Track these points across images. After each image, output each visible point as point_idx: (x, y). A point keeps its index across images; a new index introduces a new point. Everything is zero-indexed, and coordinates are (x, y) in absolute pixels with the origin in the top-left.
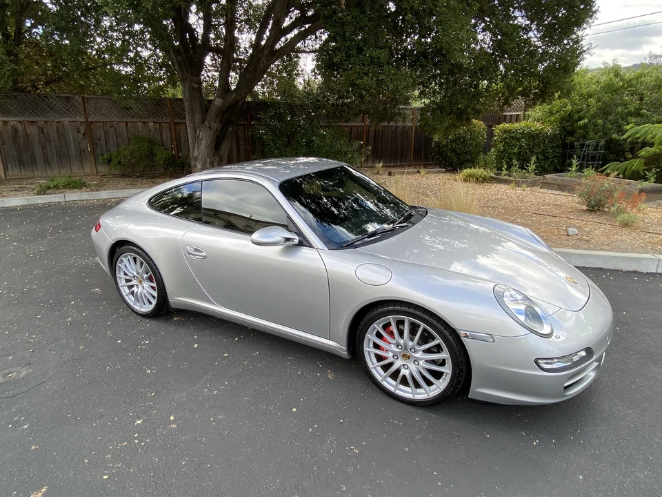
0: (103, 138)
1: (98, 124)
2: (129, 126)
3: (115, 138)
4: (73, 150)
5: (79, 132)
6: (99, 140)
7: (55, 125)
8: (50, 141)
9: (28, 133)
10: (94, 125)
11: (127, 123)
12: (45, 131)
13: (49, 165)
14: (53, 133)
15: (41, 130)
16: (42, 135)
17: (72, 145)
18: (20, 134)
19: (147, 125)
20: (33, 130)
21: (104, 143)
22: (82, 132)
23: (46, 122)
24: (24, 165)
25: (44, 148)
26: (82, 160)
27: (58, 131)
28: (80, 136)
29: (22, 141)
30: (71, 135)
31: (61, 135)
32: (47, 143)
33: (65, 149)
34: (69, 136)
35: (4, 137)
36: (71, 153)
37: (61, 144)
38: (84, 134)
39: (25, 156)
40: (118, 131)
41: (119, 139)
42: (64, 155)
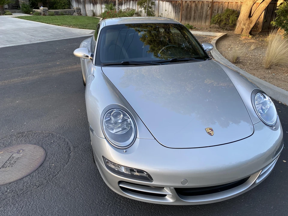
0: (217, 10)
1: (216, 3)
2: (229, 4)
3: (221, 10)
4: (204, 14)
5: (208, 6)
6: (215, 10)
7: (201, 3)
8: (197, 10)
9: (192, 6)
10: (215, 4)
11: (228, 3)
14: (199, 7)
15: (196, 5)
16: (196, 7)
17: (205, 12)
18: (189, 6)
19: (237, 4)
20: (193, 5)
21: (217, 12)
22: (210, 7)
23: (198, 2)
25: (195, 13)
26: (206, 19)
27: (201, 6)
28: (209, 8)
29: (189, 9)
30: (205, 7)
31: (202, 8)
32: (197, 11)
33: (201, 14)
34: (204, 8)
35: (184, 7)
36: (203, 16)
37: (201, 12)
38: (210, 8)
39: (188, 16)
40: (223, 7)
41: (223, 11)
42: (200, 17)
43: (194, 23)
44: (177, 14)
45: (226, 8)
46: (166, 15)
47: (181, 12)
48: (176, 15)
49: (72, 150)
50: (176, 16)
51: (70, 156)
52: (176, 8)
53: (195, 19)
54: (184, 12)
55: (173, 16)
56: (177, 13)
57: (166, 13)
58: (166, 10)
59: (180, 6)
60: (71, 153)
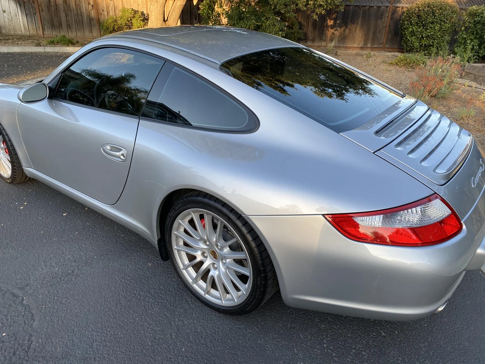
0: (105, 10)
2: (124, 0)
3: (113, 9)
4: (85, 17)
5: (89, 4)
6: (103, 11)
8: (70, 10)
9: (57, 3)
12: (67, 2)
13: (70, 28)
14: (73, 4)
15: (65, 2)
16: (65, 5)
17: (85, 14)
18: (52, 3)
20: (60, 1)
21: (106, 13)
22: (91, 4)
24: (54, 27)
25: (67, 16)
26: (91, 26)
27: (76, 2)
28: (90, 7)
29: (53, 8)
30: (84, 5)
31: (78, 6)
32: (69, 12)
33: (80, 17)
34: (83, 7)
35: (43, 5)
36: (84, 20)
37: (78, 13)
38: (92, 6)
39: (55, 21)
40: (115, 4)
41: (117, 11)
42: (79, 22)
43: (70, 35)
44: (31, 18)
45: (120, 7)
46: (6, 20)
47: (38, 14)
48: (29, 20)
49: (21, 295)
50: (30, 22)
51: (28, 305)
52: (27, 7)
53: (70, 26)
54: (44, 14)
55: (23, 22)
56: (31, 16)
57: (7, 17)
58: (4, 12)
59: (34, 3)
60: (23, 300)
